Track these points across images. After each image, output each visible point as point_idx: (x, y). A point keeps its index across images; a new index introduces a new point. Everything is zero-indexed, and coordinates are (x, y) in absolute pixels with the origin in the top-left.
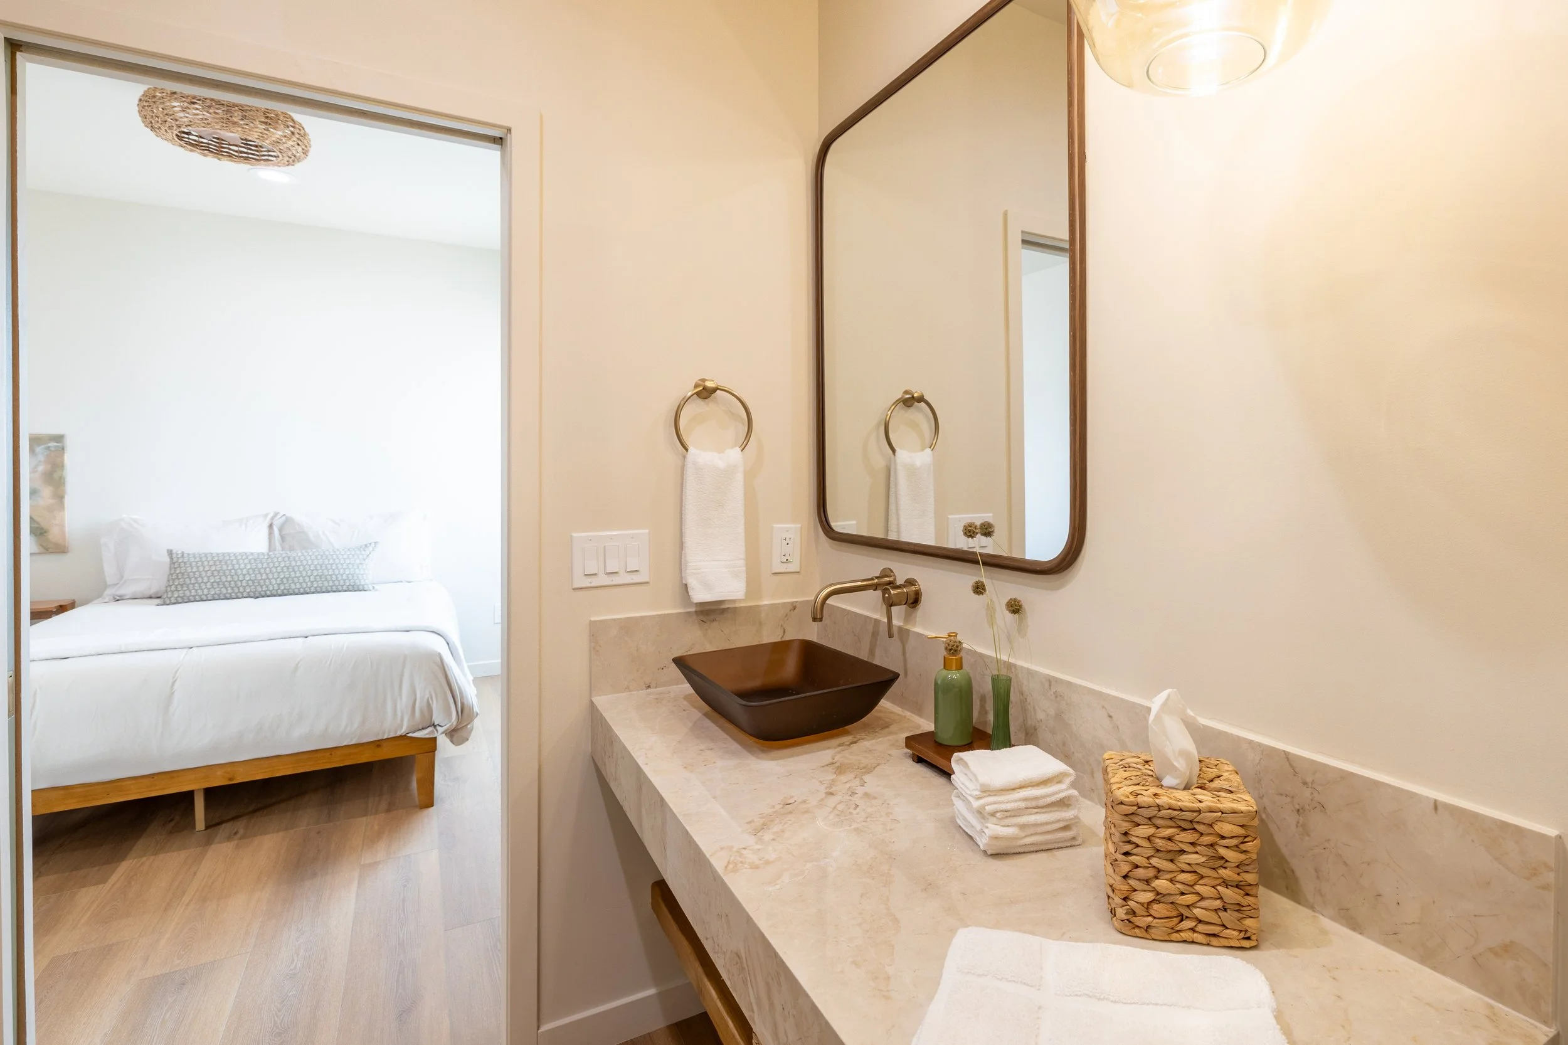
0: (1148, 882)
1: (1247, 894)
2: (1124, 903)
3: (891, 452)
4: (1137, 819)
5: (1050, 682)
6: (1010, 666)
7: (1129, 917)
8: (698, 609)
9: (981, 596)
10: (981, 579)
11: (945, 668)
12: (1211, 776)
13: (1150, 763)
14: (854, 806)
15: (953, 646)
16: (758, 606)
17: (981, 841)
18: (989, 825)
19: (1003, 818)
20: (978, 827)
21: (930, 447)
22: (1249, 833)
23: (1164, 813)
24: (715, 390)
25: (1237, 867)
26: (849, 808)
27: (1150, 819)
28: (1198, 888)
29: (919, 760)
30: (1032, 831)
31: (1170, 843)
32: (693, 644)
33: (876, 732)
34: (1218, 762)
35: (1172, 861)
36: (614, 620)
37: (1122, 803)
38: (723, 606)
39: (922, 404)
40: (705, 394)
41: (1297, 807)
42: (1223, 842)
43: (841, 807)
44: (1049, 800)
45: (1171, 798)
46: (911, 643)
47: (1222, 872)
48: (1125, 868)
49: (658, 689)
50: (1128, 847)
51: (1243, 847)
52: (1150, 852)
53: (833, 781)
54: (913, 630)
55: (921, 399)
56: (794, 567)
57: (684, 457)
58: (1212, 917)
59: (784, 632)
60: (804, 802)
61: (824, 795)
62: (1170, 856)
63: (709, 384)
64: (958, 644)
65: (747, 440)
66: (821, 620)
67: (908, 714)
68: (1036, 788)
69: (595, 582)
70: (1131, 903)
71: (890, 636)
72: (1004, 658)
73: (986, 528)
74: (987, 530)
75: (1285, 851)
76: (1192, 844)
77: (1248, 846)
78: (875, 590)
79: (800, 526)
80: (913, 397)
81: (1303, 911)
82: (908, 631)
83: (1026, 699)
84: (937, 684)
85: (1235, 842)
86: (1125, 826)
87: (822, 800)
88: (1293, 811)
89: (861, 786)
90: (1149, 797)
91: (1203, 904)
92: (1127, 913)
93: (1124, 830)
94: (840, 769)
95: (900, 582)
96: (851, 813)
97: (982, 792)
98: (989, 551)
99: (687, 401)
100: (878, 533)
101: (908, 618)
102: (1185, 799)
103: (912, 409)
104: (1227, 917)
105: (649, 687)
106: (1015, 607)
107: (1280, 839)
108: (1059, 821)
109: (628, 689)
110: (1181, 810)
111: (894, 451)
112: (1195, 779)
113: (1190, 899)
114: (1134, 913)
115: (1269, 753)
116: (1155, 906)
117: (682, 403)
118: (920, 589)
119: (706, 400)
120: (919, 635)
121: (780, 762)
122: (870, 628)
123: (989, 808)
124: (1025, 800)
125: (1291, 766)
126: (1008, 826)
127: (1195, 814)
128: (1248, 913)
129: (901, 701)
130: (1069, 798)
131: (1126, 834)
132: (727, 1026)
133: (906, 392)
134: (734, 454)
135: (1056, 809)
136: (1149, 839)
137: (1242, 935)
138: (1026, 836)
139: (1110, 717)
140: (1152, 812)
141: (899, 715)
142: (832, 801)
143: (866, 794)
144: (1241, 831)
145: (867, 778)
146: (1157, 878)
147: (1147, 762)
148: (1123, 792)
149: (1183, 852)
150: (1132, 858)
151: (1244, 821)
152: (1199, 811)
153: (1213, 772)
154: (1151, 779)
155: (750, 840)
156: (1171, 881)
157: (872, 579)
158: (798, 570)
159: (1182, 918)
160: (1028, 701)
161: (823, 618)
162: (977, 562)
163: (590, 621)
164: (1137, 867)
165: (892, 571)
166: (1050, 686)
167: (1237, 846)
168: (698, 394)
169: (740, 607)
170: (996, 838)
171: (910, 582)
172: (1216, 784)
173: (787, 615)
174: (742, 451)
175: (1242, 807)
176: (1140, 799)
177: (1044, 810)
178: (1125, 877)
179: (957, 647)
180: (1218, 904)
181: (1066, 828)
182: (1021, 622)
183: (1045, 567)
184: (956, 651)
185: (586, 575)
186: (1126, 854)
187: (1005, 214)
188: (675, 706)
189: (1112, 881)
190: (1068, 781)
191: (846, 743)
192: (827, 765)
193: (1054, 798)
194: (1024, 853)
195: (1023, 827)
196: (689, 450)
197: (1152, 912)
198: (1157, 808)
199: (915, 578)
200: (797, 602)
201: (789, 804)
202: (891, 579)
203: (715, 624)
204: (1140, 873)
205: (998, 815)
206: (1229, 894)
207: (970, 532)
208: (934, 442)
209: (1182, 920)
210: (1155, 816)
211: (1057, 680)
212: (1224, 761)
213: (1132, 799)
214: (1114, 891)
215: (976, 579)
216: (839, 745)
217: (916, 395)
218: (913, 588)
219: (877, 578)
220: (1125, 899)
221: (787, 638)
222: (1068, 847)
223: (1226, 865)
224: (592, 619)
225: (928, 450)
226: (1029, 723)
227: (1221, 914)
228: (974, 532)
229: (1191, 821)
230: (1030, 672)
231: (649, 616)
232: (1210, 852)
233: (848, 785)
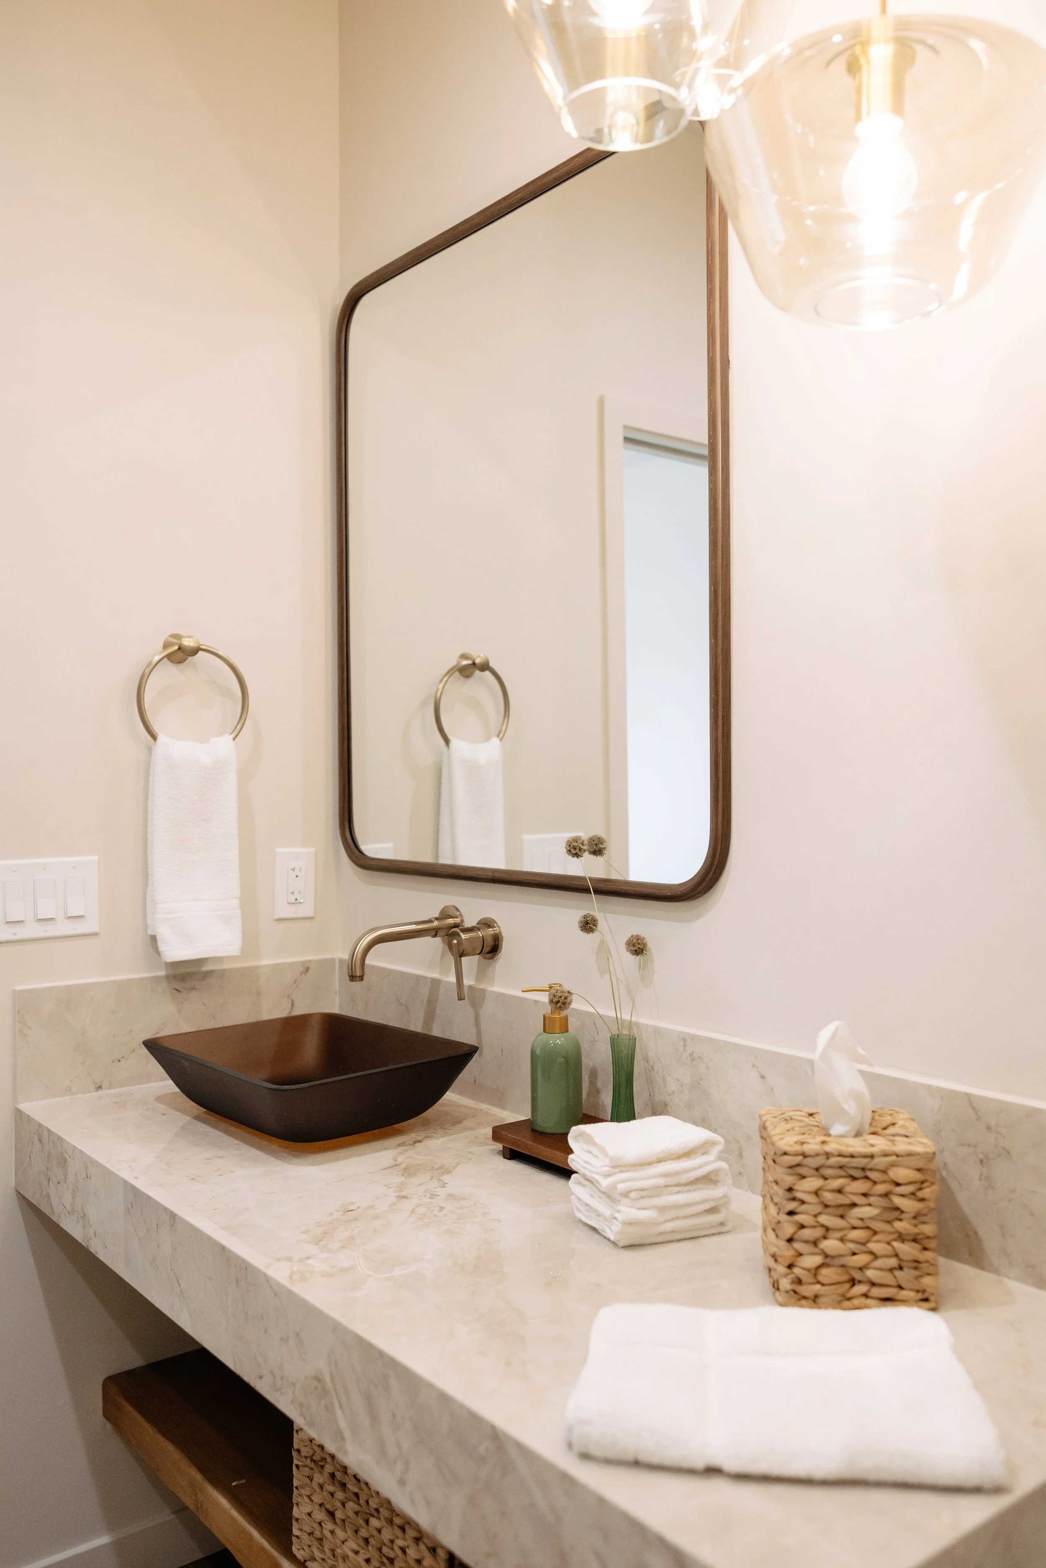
0: (815, 1243)
1: (925, 1249)
2: (788, 1271)
3: (442, 742)
4: (802, 1171)
5: (684, 1040)
6: (631, 1024)
7: (795, 1287)
8: (171, 972)
9: (591, 935)
10: (592, 913)
11: (545, 1031)
12: (884, 1124)
13: (814, 1116)
14: (438, 1208)
15: (561, 997)
16: (257, 967)
17: (611, 1230)
18: (621, 1208)
19: (637, 1199)
20: (606, 1211)
21: (498, 736)
22: (929, 1178)
23: (833, 1160)
24: (195, 651)
25: (915, 1218)
26: (433, 1211)
27: (817, 1169)
28: (872, 1246)
29: (512, 1154)
30: (673, 1214)
31: (839, 1196)
32: (163, 1024)
33: (446, 1129)
34: (893, 1112)
35: (842, 1217)
36: (50, 989)
37: (785, 1154)
38: (205, 968)
39: (487, 673)
40: (180, 655)
41: (981, 1156)
42: (899, 1190)
43: (421, 1210)
44: (693, 1175)
45: (840, 1145)
46: (488, 1008)
47: (898, 1225)
48: (789, 1229)
49: (113, 1091)
50: (792, 1206)
51: (920, 1194)
52: (818, 1209)
53: (402, 1184)
54: (491, 989)
55: (485, 667)
56: (306, 910)
57: (150, 750)
58: (887, 1278)
59: (293, 1005)
60: (370, 1207)
61: (395, 1200)
62: (840, 1211)
63: (188, 643)
64: (566, 994)
65: (242, 722)
66: (361, 978)
67: (484, 1106)
68: (677, 1161)
69: (22, 933)
70: (796, 1270)
71: (461, 998)
72: (626, 1017)
73: (596, 845)
74: (597, 848)
75: (967, 1210)
76: (865, 1195)
77: (926, 1193)
78: (435, 936)
79: (313, 850)
80: (474, 664)
81: (986, 1276)
82: (483, 991)
83: (652, 1067)
84: (535, 1052)
85: (911, 1188)
86: (789, 1180)
87: (394, 1204)
88: (976, 1162)
89: (442, 1187)
90: (816, 1144)
91: (879, 1263)
92: (793, 1282)
93: (787, 1185)
94: (409, 1171)
95: (468, 924)
96: (436, 1216)
97: (612, 1167)
98: (600, 874)
99: (153, 669)
100: (424, 857)
101: (481, 974)
102: (857, 1146)
103: (470, 682)
104: (903, 1276)
105: (100, 1087)
106: (637, 947)
107: (962, 1197)
108: (705, 1201)
109: (68, 1091)
110: (852, 1156)
111: (447, 741)
112: (867, 1127)
113: (862, 1259)
114: (799, 1281)
115: (949, 1096)
116: (824, 1271)
117: (147, 671)
118: (500, 933)
119: (181, 665)
120: (500, 996)
121: (325, 1166)
122: (425, 992)
123: (621, 1187)
124: (665, 1175)
125: (973, 1109)
126: (644, 1209)
127: (867, 1160)
128: (926, 1270)
129: (476, 1090)
130: (716, 1172)
131: (790, 1190)
132: (250, 1538)
133: (464, 656)
134: (224, 745)
135: (701, 1186)
136: (816, 1193)
137: (920, 1296)
138: (666, 1221)
139: (763, 1077)
140: (820, 1161)
141: (472, 1108)
142: (408, 1205)
143: (451, 1196)
144: (918, 1176)
145: (446, 1178)
146: (825, 1238)
147: (811, 1115)
148: (787, 1141)
149: (854, 1205)
150: (797, 1218)
151: (921, 1164)
152: (872, 1156)
153: (888, 1120)
154: (816, 1129)
155: (313, 1250)
156: (842, 1240)
157: (430, 921)
158: (311, 914)
159: (853, 1282)
160: (656, 1069)
161: (365, 976)
162: (587, 891)
163: (14, 990)
164: (802, 1227)
165: (458, 910)
166: (685, 1046)
167: (913, 1194)
168: (169, 657)
169: (230, 970)
170: (630, 1223)
171: (487, 923)
172: (891, 1130)
173: (295, 981)
174: (234, 739)
175: (919, 1149)
176: (806, 1148)
177: (688, 1188)
178: (790, 1240)
179: (566, 998)
180: (893, 1262)
181: (713, 1210)
182: (643, 968)
183: (678, 892)
184: (564, 1003)
185: (7, 923)
186: (791, 1213)
187: (601, 401)
188: (147, 1110)
189: (773, 1249)
190: (715, 1151)
191: (408, 1143)
192: (390, 1167)
193: (699, 1173)
194: (662, 1243)
195: (662, 1209)
196: (159, 738)
197: (821, 1278)
198: (825, 1157)
199: (493, 918)
200: (310, 961)
201: (352, 1210)
202: (457, 920)
203: (194, 993)
204: (807, 1233)
205: (633, 1195)
206: (907, 1250)
207: (574, 849)
208: (504, 728)
209: (853, 1285)
210: (822, 1166)
211: (694, 1037)
212: (899, 1110)
213: (798, 1148)
214: (776, 1260)
215: (585, 913)
216: (399, 1145)
217: (478, 661)
218: (490, 931)
219: (437, 919)
220: (790, 1266)
221: (298, 1011)
222: (716, 1234)
223: (903, 1216)
224: (18, 988)
225: (495, 741)
226: (657, 1098)
227: (898, 1273)
228: (580, 849)
229: (863, 1169)
230: (657, 1031)
231: (99, 983)
232: (884, 1202)
233: (424, 1188)
